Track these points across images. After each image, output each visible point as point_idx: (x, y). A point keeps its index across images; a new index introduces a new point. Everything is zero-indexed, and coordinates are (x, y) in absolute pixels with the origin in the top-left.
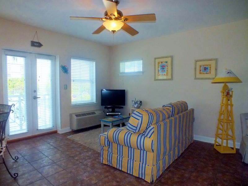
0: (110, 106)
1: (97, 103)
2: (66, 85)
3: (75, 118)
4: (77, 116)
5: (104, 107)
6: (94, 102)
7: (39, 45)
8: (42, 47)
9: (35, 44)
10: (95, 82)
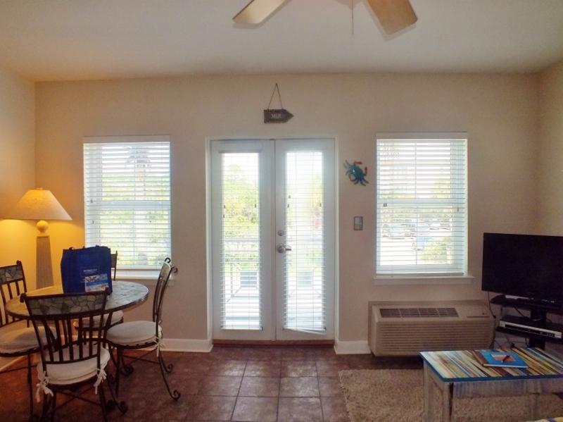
0: (515, 297)
1: (472, 279)
2: (362, 218)
3: (377, 318)
4: (384, 313)
5: (493, 295)
6: (462, 274)
7: (284, 116)
8: (290, 122)
9: (274, 116)
10: (465, 205)
